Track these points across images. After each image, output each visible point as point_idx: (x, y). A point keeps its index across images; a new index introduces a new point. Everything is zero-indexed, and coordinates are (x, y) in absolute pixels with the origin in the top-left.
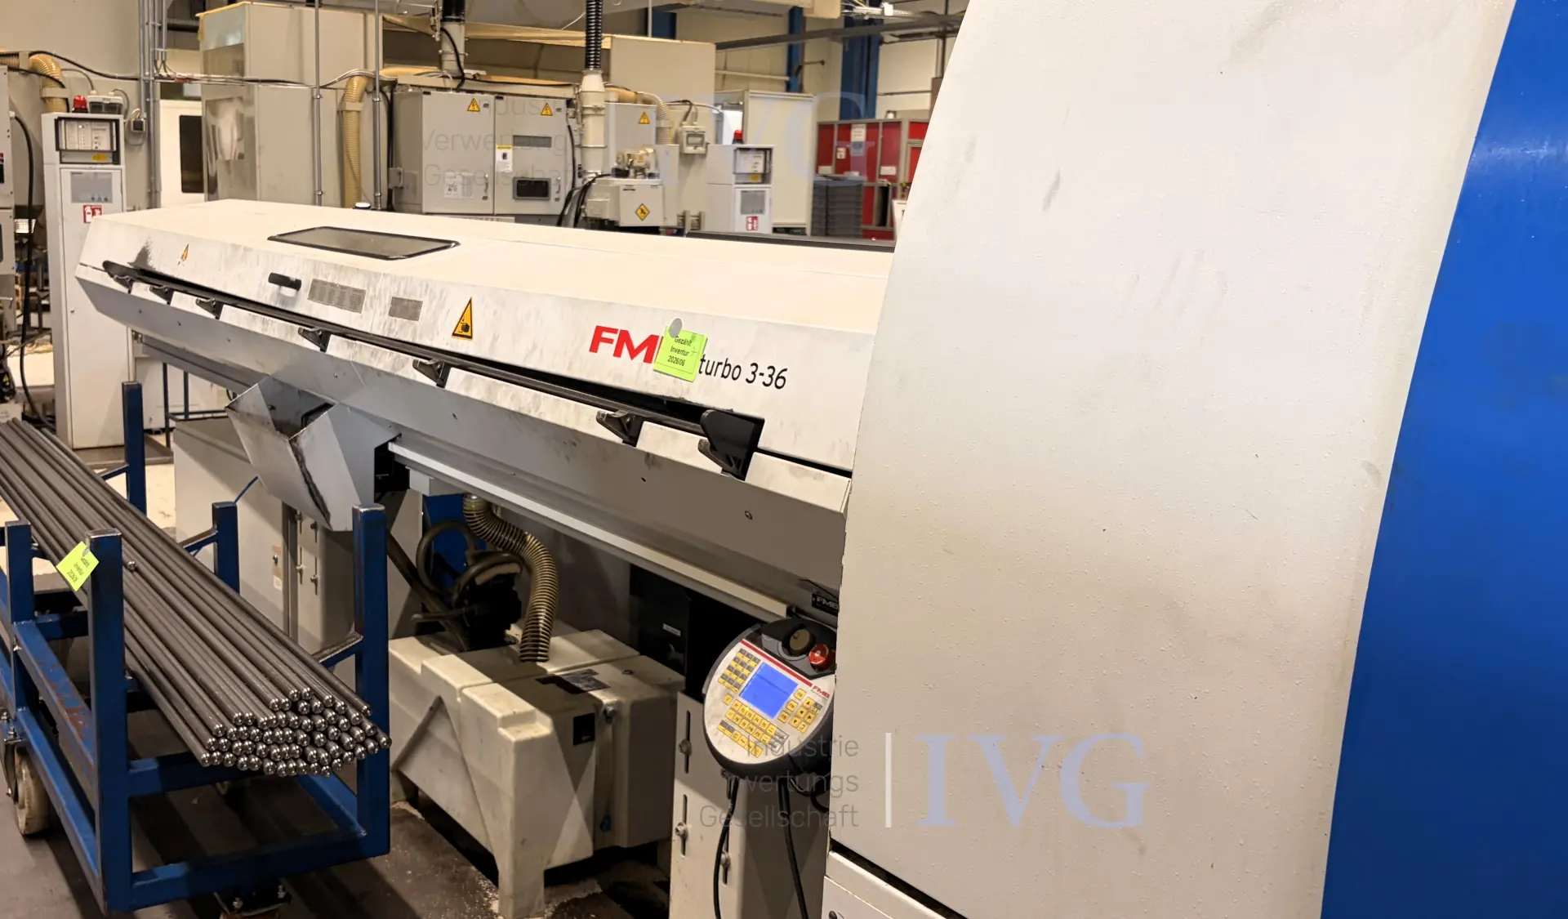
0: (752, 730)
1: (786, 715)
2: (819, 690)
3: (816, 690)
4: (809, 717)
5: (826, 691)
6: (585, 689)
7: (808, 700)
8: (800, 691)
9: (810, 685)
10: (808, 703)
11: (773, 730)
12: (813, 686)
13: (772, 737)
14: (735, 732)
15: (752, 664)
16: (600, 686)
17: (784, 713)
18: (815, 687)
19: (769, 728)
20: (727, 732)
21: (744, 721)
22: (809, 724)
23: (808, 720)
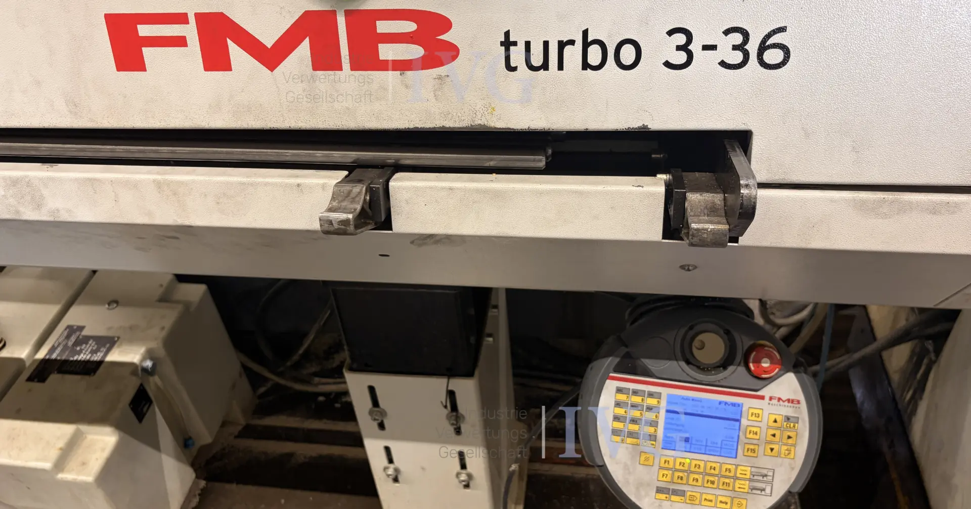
0: (713, 483)
1: (752, 447)
2: (779, 399)
3: (775, 402)
4: (789, 437)
5: (791, 397)
6: (97, 357)
7: (772, 418)
8: (751, 411)
9: (762, 398)
10: (775, 421)
11: (745, 470)
12: (767, 398)
13: (750, 480)
14: (689, 493)
15: (652, 402)
16: (109, 342)
17: (747, 446)
18: (771, 399)
19: (739, 472)
20: (674, 498)
21: (692, 476)
22: (794, 445)
23: (790, 441)
